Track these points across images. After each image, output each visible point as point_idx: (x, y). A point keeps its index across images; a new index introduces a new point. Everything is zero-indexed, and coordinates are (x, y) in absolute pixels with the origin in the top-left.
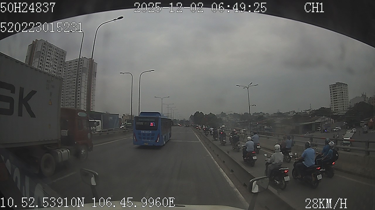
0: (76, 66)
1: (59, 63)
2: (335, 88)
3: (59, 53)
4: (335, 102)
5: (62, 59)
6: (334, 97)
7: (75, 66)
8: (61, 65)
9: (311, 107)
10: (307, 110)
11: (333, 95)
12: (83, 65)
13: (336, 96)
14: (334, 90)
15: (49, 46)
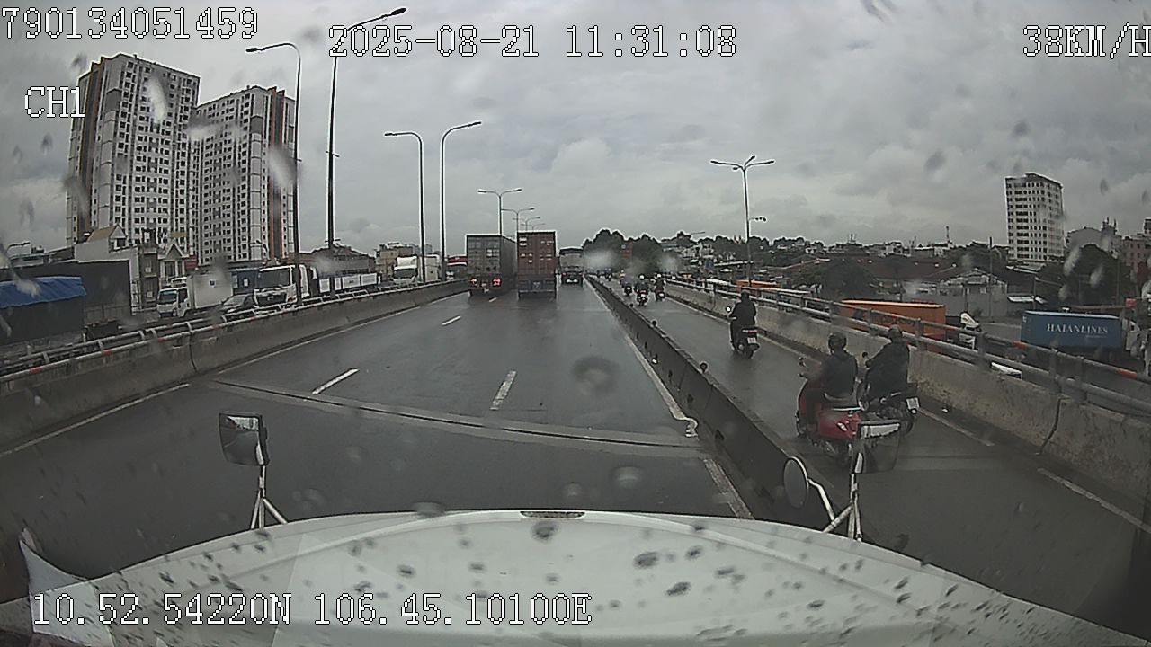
0: (230, 114)
1: (179, 114)
2: (1024, 189)
3: (176, 86)
4: (1020, 231)
5: (187, 100)
6: (1020, 217)
7: (226, 115)
8: (186, 118)
9: (948, 236)
10: (937, 245)
11: (1015, 210)
12: (252, 111)
13: (1026, 214)
14: (1018, 196)
15: (144, 69)
